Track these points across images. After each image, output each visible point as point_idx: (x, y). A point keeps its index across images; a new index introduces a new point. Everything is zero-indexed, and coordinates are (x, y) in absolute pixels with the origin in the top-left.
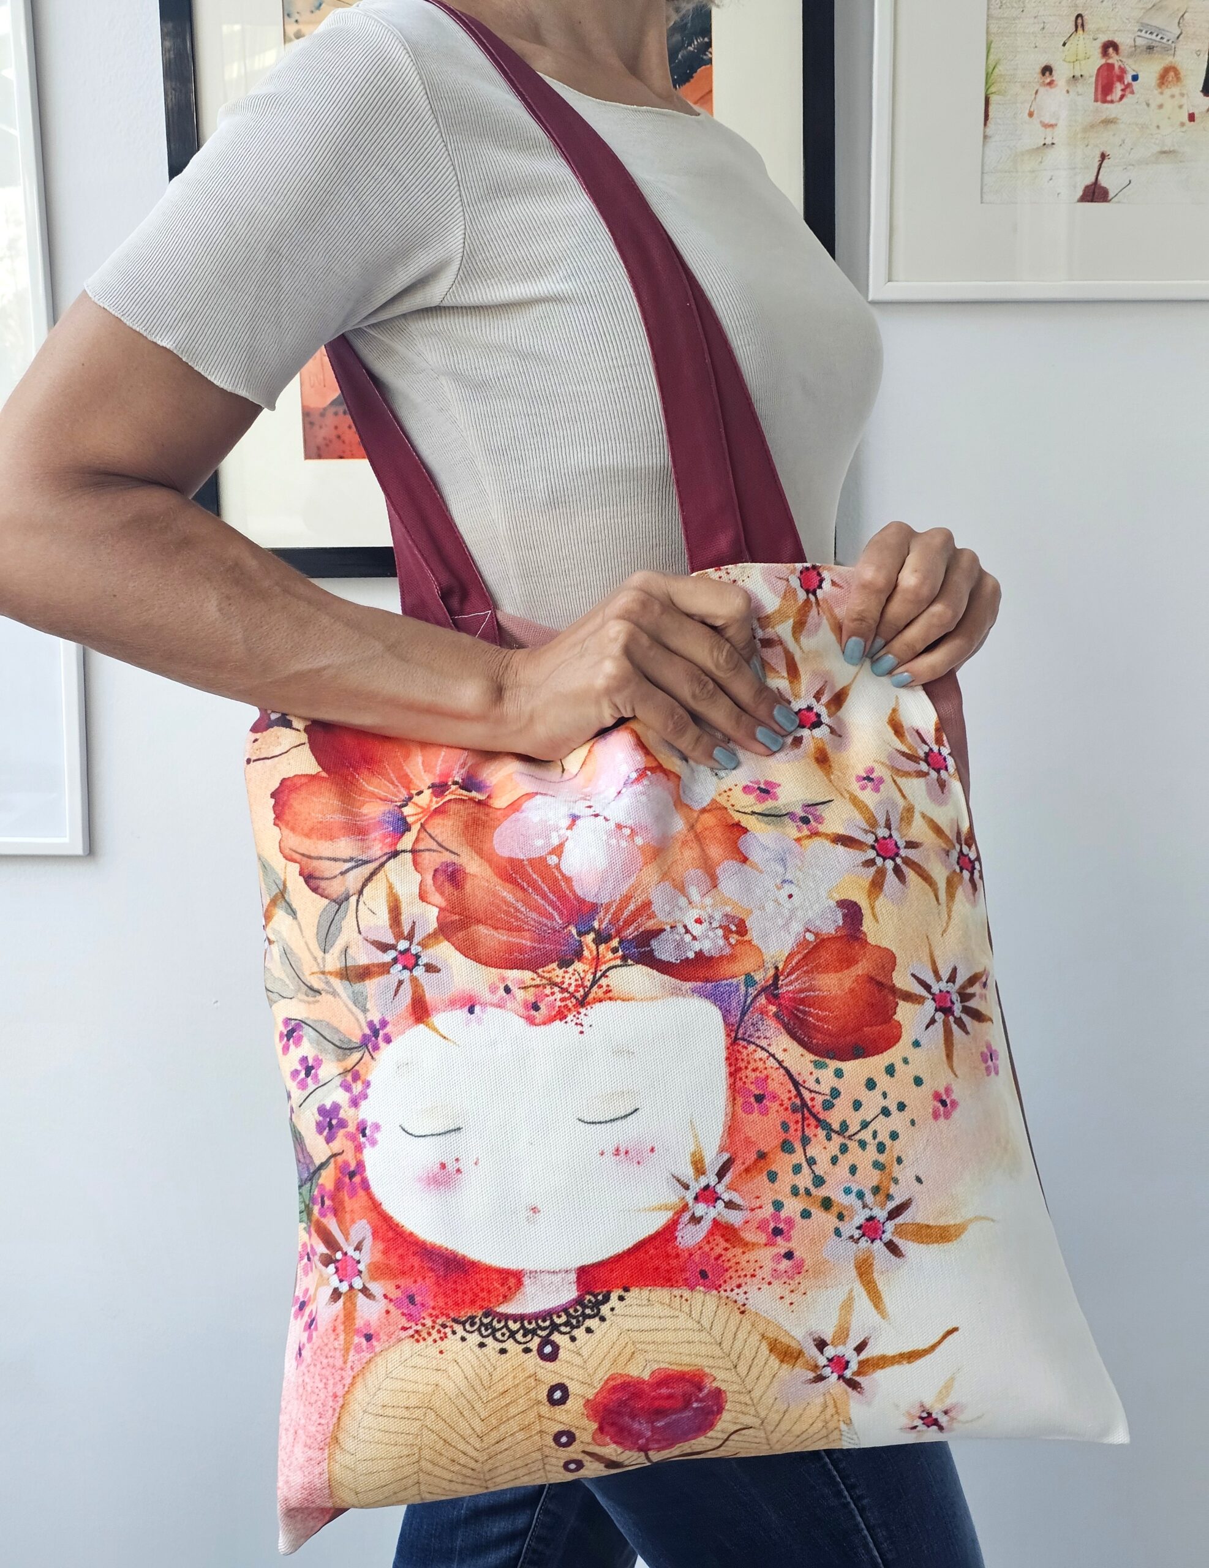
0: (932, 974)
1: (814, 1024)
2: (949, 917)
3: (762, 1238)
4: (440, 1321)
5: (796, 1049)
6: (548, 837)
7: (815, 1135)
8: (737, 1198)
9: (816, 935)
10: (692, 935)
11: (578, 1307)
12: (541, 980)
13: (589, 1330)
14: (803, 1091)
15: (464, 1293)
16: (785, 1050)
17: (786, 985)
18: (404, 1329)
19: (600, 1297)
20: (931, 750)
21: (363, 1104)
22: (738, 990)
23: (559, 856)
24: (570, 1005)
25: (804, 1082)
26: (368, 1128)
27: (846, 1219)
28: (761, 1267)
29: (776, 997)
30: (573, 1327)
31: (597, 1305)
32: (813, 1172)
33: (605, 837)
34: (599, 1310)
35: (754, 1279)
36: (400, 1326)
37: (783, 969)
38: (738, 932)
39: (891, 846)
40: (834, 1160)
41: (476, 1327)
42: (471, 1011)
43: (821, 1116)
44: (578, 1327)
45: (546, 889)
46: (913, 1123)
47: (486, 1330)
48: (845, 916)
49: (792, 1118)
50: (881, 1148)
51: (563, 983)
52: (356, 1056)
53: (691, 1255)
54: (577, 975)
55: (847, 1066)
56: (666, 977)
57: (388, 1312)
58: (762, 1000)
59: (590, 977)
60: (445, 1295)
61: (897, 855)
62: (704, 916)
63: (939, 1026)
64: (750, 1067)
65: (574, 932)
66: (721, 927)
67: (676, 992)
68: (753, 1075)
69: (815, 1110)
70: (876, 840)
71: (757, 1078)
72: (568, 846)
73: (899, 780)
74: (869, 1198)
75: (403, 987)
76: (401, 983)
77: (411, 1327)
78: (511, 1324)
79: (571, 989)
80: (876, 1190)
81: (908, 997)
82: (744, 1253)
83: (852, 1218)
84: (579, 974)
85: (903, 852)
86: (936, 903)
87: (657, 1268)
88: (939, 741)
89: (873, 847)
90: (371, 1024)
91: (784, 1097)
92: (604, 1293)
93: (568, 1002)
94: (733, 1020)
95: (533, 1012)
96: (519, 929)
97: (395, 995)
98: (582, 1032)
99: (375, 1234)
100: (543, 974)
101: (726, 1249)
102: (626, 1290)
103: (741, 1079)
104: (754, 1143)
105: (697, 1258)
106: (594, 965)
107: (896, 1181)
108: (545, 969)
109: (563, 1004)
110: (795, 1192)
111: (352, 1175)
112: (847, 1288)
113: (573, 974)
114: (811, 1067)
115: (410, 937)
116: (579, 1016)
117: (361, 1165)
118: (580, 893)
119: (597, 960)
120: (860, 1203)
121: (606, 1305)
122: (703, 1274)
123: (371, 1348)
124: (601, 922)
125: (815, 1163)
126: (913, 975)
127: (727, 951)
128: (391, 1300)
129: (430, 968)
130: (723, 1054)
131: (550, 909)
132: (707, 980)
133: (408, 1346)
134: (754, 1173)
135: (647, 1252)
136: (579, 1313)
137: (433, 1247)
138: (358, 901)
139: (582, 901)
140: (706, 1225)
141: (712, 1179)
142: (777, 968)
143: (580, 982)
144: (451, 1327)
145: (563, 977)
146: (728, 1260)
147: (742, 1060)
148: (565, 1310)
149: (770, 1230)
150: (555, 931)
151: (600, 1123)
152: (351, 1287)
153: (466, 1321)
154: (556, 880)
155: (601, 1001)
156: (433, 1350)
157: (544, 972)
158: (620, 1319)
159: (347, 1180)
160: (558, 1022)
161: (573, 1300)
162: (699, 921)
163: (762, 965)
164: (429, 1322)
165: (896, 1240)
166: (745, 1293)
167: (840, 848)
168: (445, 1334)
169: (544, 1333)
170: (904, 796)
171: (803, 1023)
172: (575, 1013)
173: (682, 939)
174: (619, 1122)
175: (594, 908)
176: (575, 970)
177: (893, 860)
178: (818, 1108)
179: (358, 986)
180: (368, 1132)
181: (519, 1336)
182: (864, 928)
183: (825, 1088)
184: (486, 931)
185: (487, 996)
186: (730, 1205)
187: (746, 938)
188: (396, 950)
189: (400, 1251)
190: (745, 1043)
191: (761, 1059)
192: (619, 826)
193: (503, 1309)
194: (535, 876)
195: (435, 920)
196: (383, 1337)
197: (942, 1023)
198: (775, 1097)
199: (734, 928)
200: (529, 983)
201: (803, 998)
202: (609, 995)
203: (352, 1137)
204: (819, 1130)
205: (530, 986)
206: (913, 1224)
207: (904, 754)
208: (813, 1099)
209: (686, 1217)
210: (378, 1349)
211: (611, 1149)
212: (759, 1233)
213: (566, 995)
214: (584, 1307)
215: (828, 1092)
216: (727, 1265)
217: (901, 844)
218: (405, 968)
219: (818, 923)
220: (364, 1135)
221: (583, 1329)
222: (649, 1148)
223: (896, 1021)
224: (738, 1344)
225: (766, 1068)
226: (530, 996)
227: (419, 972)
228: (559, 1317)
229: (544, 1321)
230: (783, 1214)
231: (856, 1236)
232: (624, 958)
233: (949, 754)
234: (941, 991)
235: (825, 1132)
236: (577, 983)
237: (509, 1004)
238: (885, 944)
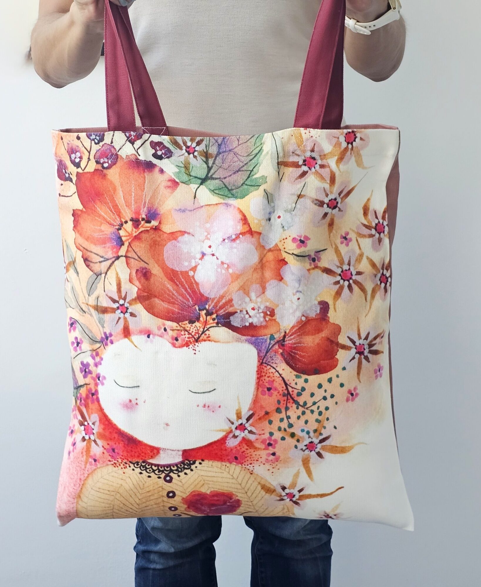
0: (357, 336)
1: (298, 358)
2: (370, 307)
3: (263, 446)
4: (124, 461)
5: (288, 369)
6: (190, 262)
7: (292, 407)
8: (254, 430)
9: (306, 317)
10: (249, 315)
11: (182, 465)
12: (180, 328)
13: (186, 474)
14: (289, 387)
15: (135, 452)
16: (283, 370)
17: (289, 340)
18: (110, 461)
19: (191, 462)
20: (379, 222)
21: (99, 366)
22: (266, 341)
23: (194, 272)
24: (192, 341)
25: (290, 384)
26: (101, 377)
27: (300, 442)
28: (261, 458)
29: (283, 345)
30: (179, 472)
31: (190, 465)
32: (289, 422)
33: (216, 267)
34: (191, 467)
35: (257, 462)
36: (108, 460)
37: (289, 333)
38: (270, 315)
39: (349, 274)
40: (299, 418)
41: (139, 466)
42: (148, 337)
43: (295, 399)
44: (181, 472)
45: (187, 287)
46: (336, 403)
47: (143, 468)
48: (321, 309)
49: (282, 399)
50: (320, 413)
51: (190, 330)
52: (98, 345)
53: (232, 450)
54: (196, 328)
55: (310, 378)
56: (235, 333)
57: (103, 453)
58: (277, 347)
59: (202, 330)
60: (127, 452)
61: (351, 278)
62: (256, 307)
63: (356, 361)
64: (267, 375)
65: (197, 308)
66: (263, 312)
67: (238, 340)
68: (267, 379)
69: (293, 396)
70: (342, 271)
71: (269, 380)
72: (199, 267)
73: (359, 239)
74: (312, 434)
75: (120, 320)
76: (119, 318)
77: (112, 461)
78: (153, 467)
79: (193, 334)
80: (315, 431)
81: (344, 347)
82: (254, 451)
83: (303, 442)
84: (197, 328)
85: (354, 277)
86: (365, 301)
87: (216, 454)
88: (383, 218)
89: (340, 275)
90: (105, 333)
91: (280, 389)
92: (193, 460)
93: (191, 339)
94: (262, 355)
95: (175, 341)
96: (173, 303)
97: (117, 323)
98: (195, 354)
99: (100, 420)
100: (181, 325)
101: (247, 449)
102: (203, 460)
103: (262, 380)
104: (264, 408)
105: (234, 451)
106: (204, 325)
107: (325, 428)
108: (183, 323)
109: (188, 340)
110: (280, 429)
111: (93, 394)
112: (297, 469)
113: (195, 327)
114: (294, 377)
115: (125, 299)
116: (195, 346)
117: (97, 391)
118: (202, 291)
119: (206, 323)
120: (307, 436)
121: (193, 465)
122: (236, 458)
123: (96, 465)
124: (209, 306)
125: (290, 418)
126: (348, 337)
127: (264, 324)
128: (105, 449)
129: (132, 315)
130: (256, 369)
131: (188, 296)
132: (253, 336)
133: (111, 468)
134: (263, 420)
135: (213, 447)
136: (182, 467)
137: (124, 432)
138: (105, 277)
139: (202, 295)
140: (239, 439)
141: (244, 421)
142: (285, 332)
143: (197, 331)
144: (129, 464)
145: (190, 328)
146: (247, 454)
147: (264, 372)
148: (177, 465)
149: (267, 444)
150: (189, 306)
151: (199, 393)
152: (90, 438)
153: (135, 463)
154: (192, 283)
155: (205, 341)
156: (121, 472)
157: (182, 324)
158: (199, 471)
159: (91, 396)
160: (185, 348)
161: (180, 462)
162: (253, 309)
163: (279, 331)
164: (120, 460)
165: (321, 452)
166: (253, 467)
167: (325, 275)
168: (126, 466)
169: (167, 472)
170: (360, 248)
171: (293, 358)
172: (193, 345)
173: (244, 317)
174: (206, 394)
175: (207, 300)
176: (195, 326)
177: (349, 281)
178: (295, 395)
179: (101, 315)
180: (100, 379)
181: (156, 472)
182: (329, 315)
183: (299, 387)
184: (158, 302)
185: (156, 331)
186: (250, 432)
187: (274, 318)
188: (119, 303)
189: (110, 430)
190: (266, 365)
191: (272, 373)
192: (223, 263)
193: (151, 461)
194: (183, 280)
195: (136, 293)
196: (101, 462)
197: (358, 359)
198: (276, 389)
199: (269, 313)
200: (175, 328)
201: (295, 347)
202: (209, 339)
203: (94, 379)
204: (294, 404)
205: (175, 330)
206: (330, 446)
207: (365, 226)
208: (293, 391)
209: (231, 435)
210: (98, 466)
211: (201, 405)
212: (262, 444)
213: (190, 336)
214: (184, 465)
215: (300, 388)
216: (246, 455)
217: (354, 273)
218: (122, 312)
219: (308, 312)
220: (99, 380)
221: (183, 473)
222: (218, 406)
223: (336, 358)
224: (248, 485)
225: (274, 377)
226: (175, 334)
227: (127, 315)
228: (174, 467)
229: (167, 468)
230: (273, 438)
231: (304, 449)
232: (217, 323)
233: (387, 225)
234: (360, 344)
235: (296, 405)
236: (196, 331)
237: (165, 336)
238: (337, 322)
